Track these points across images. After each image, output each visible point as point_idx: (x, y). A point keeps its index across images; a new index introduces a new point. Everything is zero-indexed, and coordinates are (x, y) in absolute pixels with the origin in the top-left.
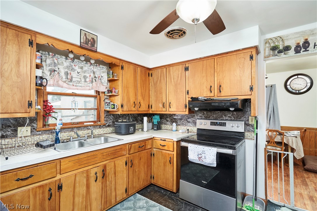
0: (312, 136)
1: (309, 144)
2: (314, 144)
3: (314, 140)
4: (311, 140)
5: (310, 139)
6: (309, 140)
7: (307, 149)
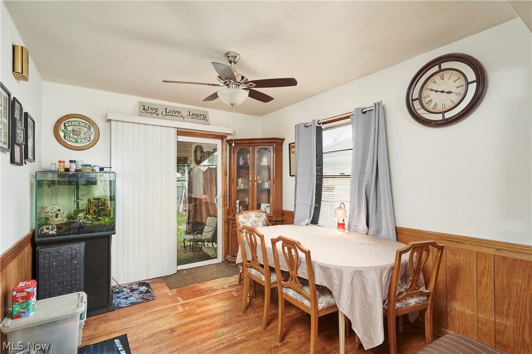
0: (485, 268)
1: (475, 296)
2: (492, 296)
3: (492, 284)
4: (483, 285)
5: (479, 278)
6: (475, 281)
7: (471, 313)
